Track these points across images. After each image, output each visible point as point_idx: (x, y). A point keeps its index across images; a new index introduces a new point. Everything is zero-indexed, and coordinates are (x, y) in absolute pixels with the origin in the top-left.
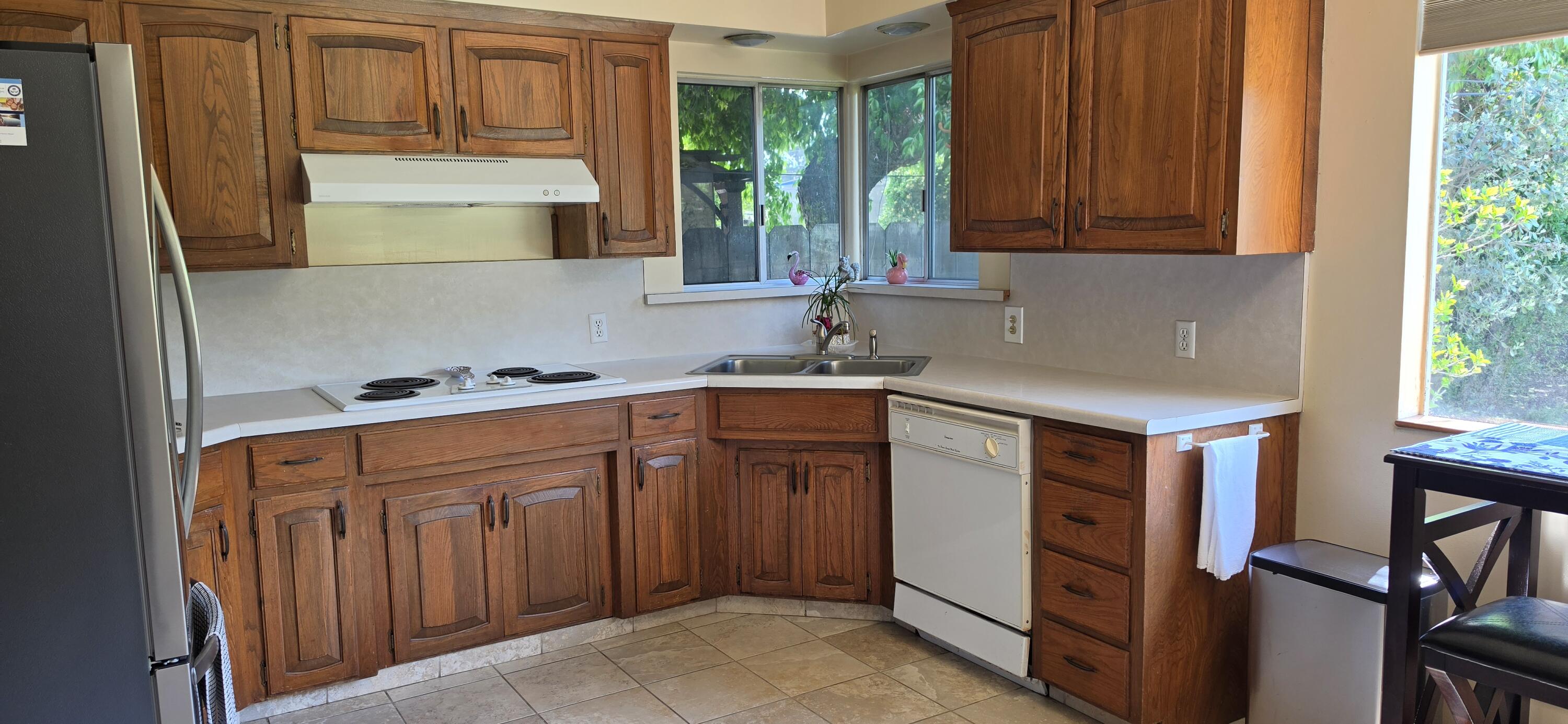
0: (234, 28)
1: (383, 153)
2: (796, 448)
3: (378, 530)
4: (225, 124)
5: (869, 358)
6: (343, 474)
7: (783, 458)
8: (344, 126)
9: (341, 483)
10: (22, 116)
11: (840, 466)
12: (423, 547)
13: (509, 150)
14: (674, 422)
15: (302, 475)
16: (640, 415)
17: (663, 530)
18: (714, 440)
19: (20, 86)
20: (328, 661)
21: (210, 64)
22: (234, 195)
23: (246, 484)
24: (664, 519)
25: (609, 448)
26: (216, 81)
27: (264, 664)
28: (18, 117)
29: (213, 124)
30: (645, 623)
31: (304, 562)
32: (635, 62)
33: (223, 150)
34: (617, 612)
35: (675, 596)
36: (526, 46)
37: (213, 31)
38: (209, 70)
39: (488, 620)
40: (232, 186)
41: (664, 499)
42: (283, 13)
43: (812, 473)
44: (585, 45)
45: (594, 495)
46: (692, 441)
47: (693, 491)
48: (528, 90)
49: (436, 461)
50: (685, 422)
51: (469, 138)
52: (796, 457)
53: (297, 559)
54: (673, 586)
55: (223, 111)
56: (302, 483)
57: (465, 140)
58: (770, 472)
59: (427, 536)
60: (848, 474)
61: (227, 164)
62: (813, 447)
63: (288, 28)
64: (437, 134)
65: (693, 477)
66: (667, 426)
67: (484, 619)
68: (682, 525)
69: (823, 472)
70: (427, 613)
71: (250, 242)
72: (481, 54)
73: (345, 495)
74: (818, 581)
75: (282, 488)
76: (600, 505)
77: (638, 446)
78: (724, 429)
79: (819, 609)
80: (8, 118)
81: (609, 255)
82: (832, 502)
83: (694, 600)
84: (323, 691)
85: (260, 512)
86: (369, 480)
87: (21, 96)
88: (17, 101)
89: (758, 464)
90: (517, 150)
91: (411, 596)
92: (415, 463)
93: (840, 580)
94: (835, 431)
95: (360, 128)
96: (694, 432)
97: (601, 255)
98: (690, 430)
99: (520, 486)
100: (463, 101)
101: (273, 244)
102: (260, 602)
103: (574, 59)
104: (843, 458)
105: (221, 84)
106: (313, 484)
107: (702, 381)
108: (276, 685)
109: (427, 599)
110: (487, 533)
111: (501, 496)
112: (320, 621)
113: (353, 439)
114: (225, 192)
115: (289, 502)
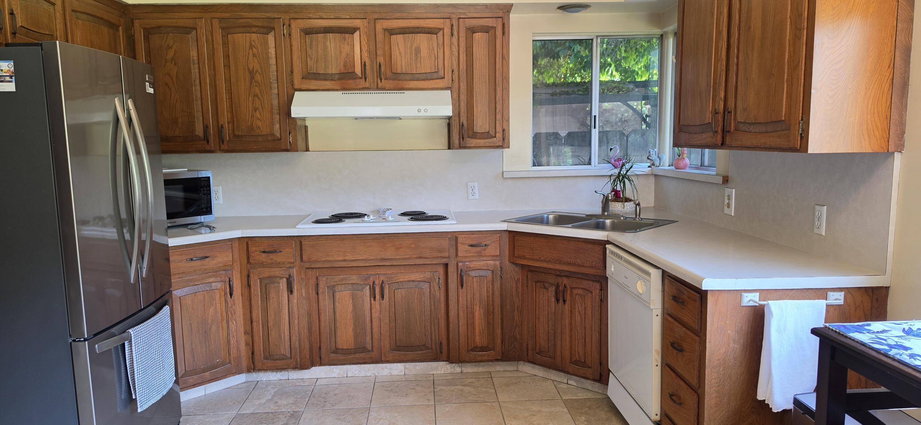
0: (264, 27)
1: (337, 90)
2: (560, 274)
3: (314, 292)
4: (258, 77)
5: (634, 219)
6: (293, 261)
7: (552, 279)
8: (317, 76)
9: (292, 265)
10: (13, 78)
11: (585, 289)
12: (337, 304)
13: (407, 86)
14: (485, 250)
15: (272, 259)
16: (463, 244)
17: (477, 314)
18: (513, 263)
19: (12, 64)
20: (284, 358)
21: (251, 47)
22: (262, 113)
23: (246, 261)
24: (477, 308)
25: (444, 261)
26: (254, 55)
27: (253, 353)
28: (12, 78)
29: (252, 78)
30: (469, 369)
31: (272, 304)
32: (486, 30)
33: (257, 90)
34: (449, 360)
35: (484, 355)
36: (418, 25)
37: (254, 29)
38: (251, 50)
39: (373, 351)
40: (260, 109)
41: (477, 296)
42: (288, 17)
43: (569, 291)
44: (455, 23)
45: (437, 288)
46: (498, 263)
47: (497, 293)
48: (418, 51)
49: (341, 259)
50: (494, 250)
51: (383, 80)
52: (560, 280)
53: (269, 302)
54: (483, 349)
55: (257, 71)
56: (272, 263)
57: (381, 82)
58: (545, 288)
59: (339, 299)
60: (590, 295)
61: (258, 98)
62: (570, 275)
63: (290, 26)
64: (366, 79)
65: (497, 285)
66: (480, 252)
67: (370, 349)
68: (489, 313)
69: (575, 291)
70: (339, 341)
71: (270, 138)
72: (391, 32)
73: (294, 271)
74: (571, 362)
75: (263, 265)
76: (440, 295)
77: (462, 262)
78: (517, 257)
79: (575, 381)
80: (8, 79)
81: (465, 148)
82: (579, 312)
83: (497, 360)
84: (286, 373)
85: (251, 275)
86: (307, 265)
87: (13, 68)
88: (11, 71)
89: (539, 282)
90: (411, 86)
91: (330, 330)
92: (330, 259)
93: (583, 364)
94: (579, 265)
95: (325, 77)
96: (499, 256)
97: (461, 147)
98: (496, 256)
99: (392, 278)
100: (381, 59)
101: (281, 139)
102: (252, 322)
103: (447, 31)
104: (586, 284)
105: (256, 57)
106: (278, 265)
107: (504, 226)
108: (258, 365)
109: (339, 334)
110: (373, 302)
111: (381, 282)
112: (280, 336)
113: (298, 243)
114: (258, 112)
115: (267, 272)
